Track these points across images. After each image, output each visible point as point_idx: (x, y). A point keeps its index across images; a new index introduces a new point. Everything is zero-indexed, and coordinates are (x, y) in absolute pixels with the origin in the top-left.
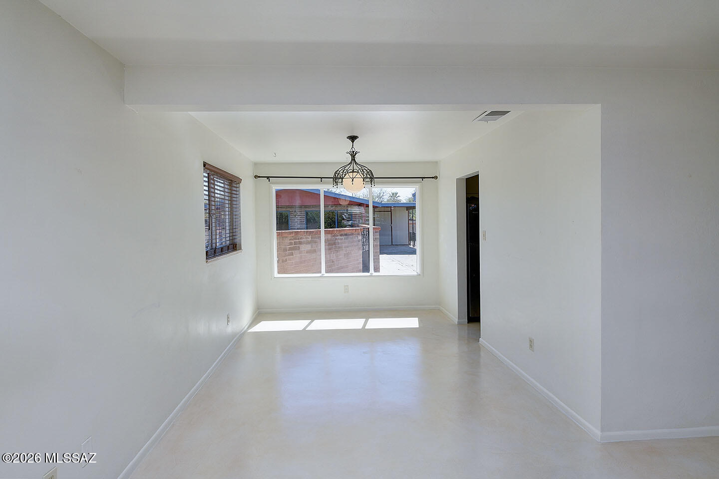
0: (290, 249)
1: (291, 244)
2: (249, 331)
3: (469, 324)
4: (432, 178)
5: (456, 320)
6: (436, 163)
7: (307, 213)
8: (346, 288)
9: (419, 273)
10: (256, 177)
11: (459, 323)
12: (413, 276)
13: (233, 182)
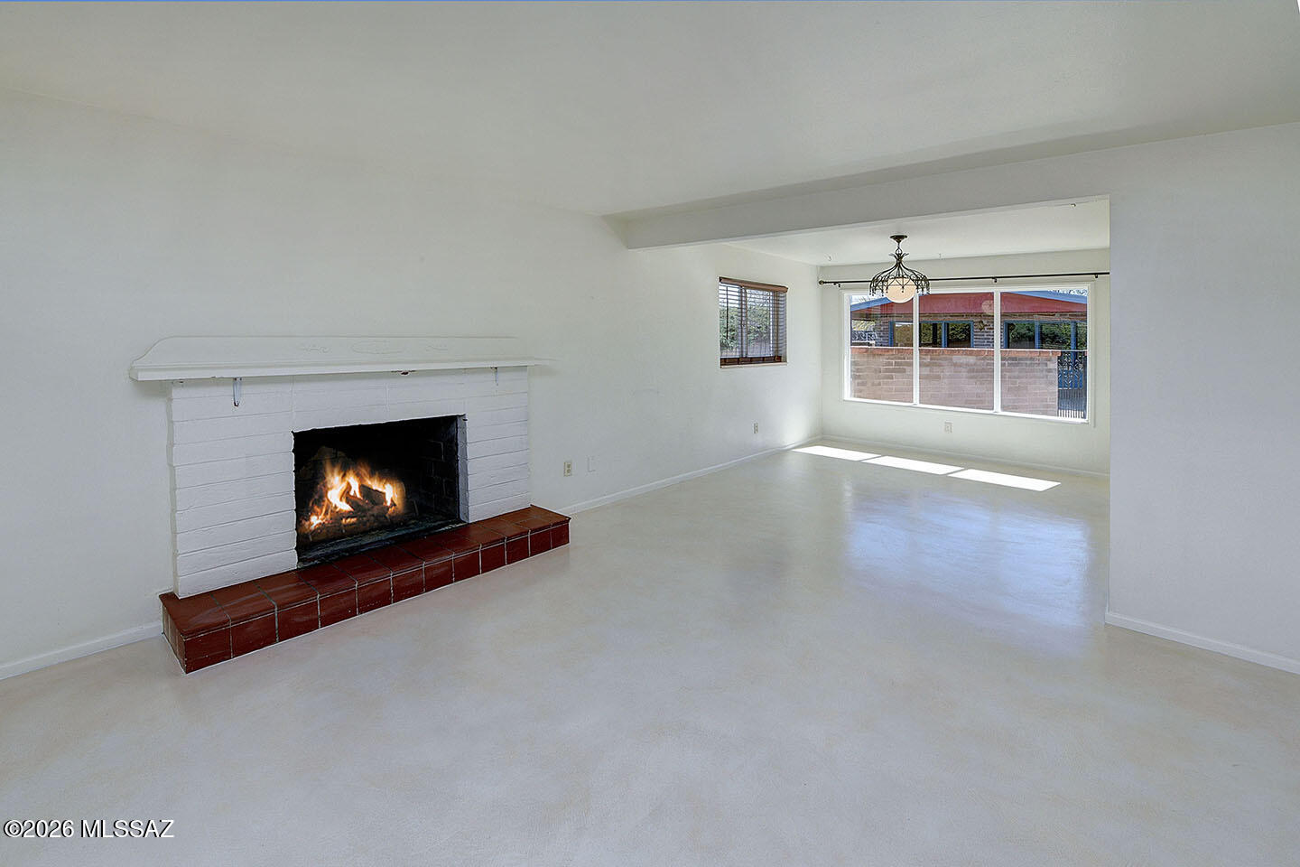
2: (792, 450)
8: (948, 427)
9: (1087, 419)
10: (821, 282)
13: (778, 292)
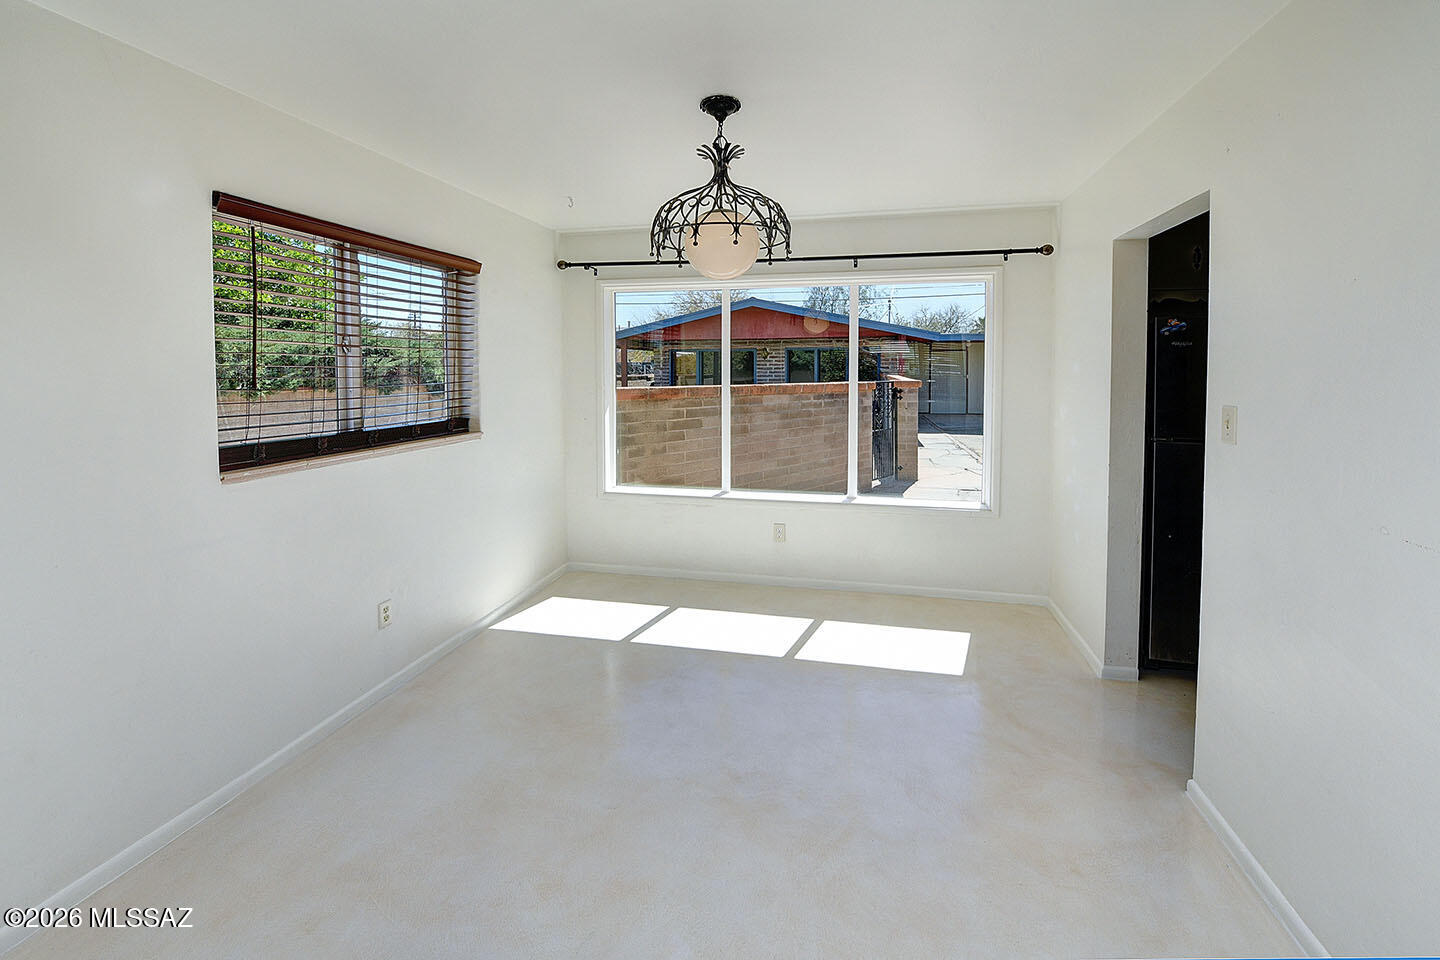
0: (675, 426)
1: (679, 414)
2: (493, 627)
3: (1144, 685)
4: (1037, 250)
5: (1098, 665)
6: (1051, 211)
7: (790, 353)
8: (780, 532)
9: (988, 503)
10: (561, 265)
11: (1109, 678)
12: (970, 513)
13: (458, 270)
